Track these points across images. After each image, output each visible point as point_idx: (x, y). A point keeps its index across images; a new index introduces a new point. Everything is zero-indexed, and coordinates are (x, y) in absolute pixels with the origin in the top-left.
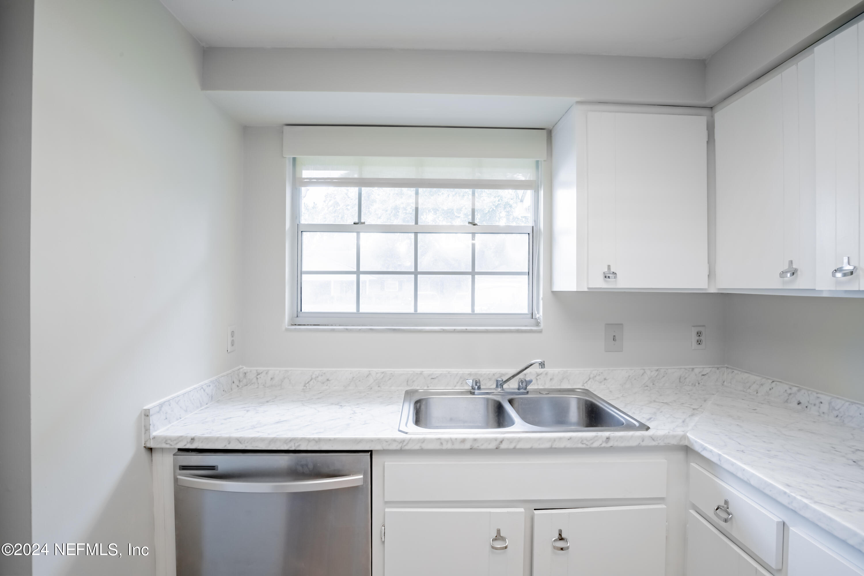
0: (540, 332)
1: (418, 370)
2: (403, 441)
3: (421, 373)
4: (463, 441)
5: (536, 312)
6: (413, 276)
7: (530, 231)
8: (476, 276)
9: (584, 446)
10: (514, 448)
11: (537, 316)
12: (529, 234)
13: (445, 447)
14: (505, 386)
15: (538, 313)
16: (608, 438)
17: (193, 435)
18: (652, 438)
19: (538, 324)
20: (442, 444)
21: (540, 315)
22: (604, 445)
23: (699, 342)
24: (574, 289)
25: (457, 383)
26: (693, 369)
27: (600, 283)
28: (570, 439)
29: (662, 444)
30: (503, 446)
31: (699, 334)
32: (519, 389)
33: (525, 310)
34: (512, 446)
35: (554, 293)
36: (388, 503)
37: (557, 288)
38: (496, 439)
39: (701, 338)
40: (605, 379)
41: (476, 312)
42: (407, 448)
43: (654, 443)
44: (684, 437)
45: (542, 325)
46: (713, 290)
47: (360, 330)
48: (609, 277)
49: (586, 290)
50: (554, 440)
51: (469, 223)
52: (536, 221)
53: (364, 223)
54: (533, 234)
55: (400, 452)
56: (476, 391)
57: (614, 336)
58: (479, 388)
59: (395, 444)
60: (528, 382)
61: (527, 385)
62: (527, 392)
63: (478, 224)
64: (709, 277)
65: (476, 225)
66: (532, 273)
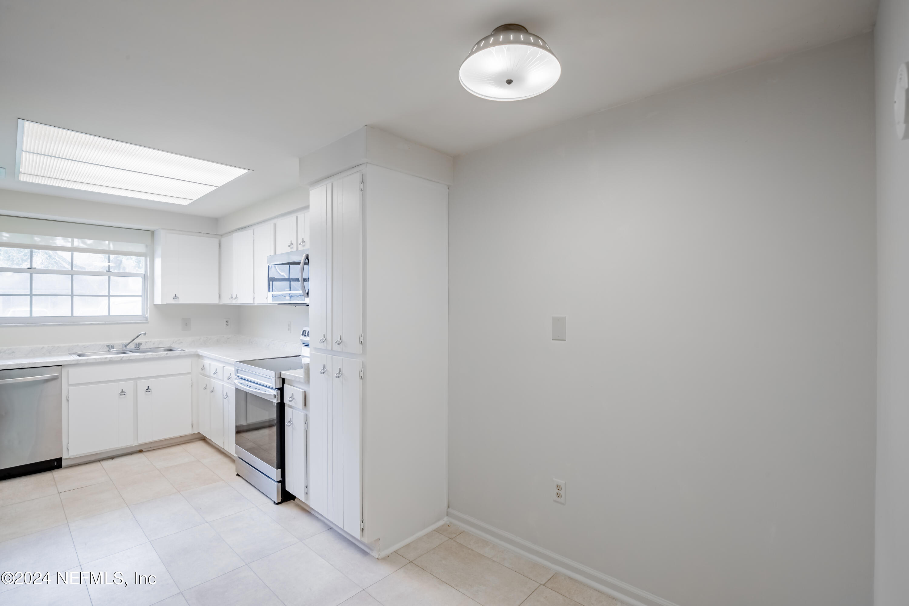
0: (148, 323)
1: (76, 344)
2: (78, 360)
3: (78, 345)
4: (106, 358)
5: (146, 314)
6: (70, 297)
7: (143, 276)
8: (111, 298)
9: (157, 357)
10: (129, 359)
11: (146, 316)
12: (142, 277)
13: (98, 361)
14: (127, 347)
15: (147, 314)
16: (167, 353)
18: (185, 353)
19: (147, 320)
20: (96, 360)
21: (147, 315)
22: (165, 356)
23: (227, 325)
24: (160, 304)
25: (100, 348)
26: (223, 336)
27: (172, 301)
28: (152, 354)
29: (188, 354)
30: (124, 359)
31: (227, 322)
32: (135, 347)
33: (141, 314)
34: (127, 359)
35: (155, 305)
36: (70, 385)
37: (155, 303)
38: (120, 357)
39: (228, 323)
40: (181, 342)
41: (111, 315)
43: (185, 354)
44: (197, 351)
45: (149, 319)
46: (221, 303)
48: (175, 299)
49: (164, 304)
50: (146, 355)
51: (107, 271)
52: (146, 271)
53: (34, 268)
54: (144, 278)
55: (76, 364)
56: (112, 350)
57: (186, 324)
58: (113, 349)
59: (74, 363)
60: (139, 345)
61: (139, 346)
62: (140, 349)
63: (112, 271)
64: (219, 298)
65: (111, 272)
66: (144, 296)
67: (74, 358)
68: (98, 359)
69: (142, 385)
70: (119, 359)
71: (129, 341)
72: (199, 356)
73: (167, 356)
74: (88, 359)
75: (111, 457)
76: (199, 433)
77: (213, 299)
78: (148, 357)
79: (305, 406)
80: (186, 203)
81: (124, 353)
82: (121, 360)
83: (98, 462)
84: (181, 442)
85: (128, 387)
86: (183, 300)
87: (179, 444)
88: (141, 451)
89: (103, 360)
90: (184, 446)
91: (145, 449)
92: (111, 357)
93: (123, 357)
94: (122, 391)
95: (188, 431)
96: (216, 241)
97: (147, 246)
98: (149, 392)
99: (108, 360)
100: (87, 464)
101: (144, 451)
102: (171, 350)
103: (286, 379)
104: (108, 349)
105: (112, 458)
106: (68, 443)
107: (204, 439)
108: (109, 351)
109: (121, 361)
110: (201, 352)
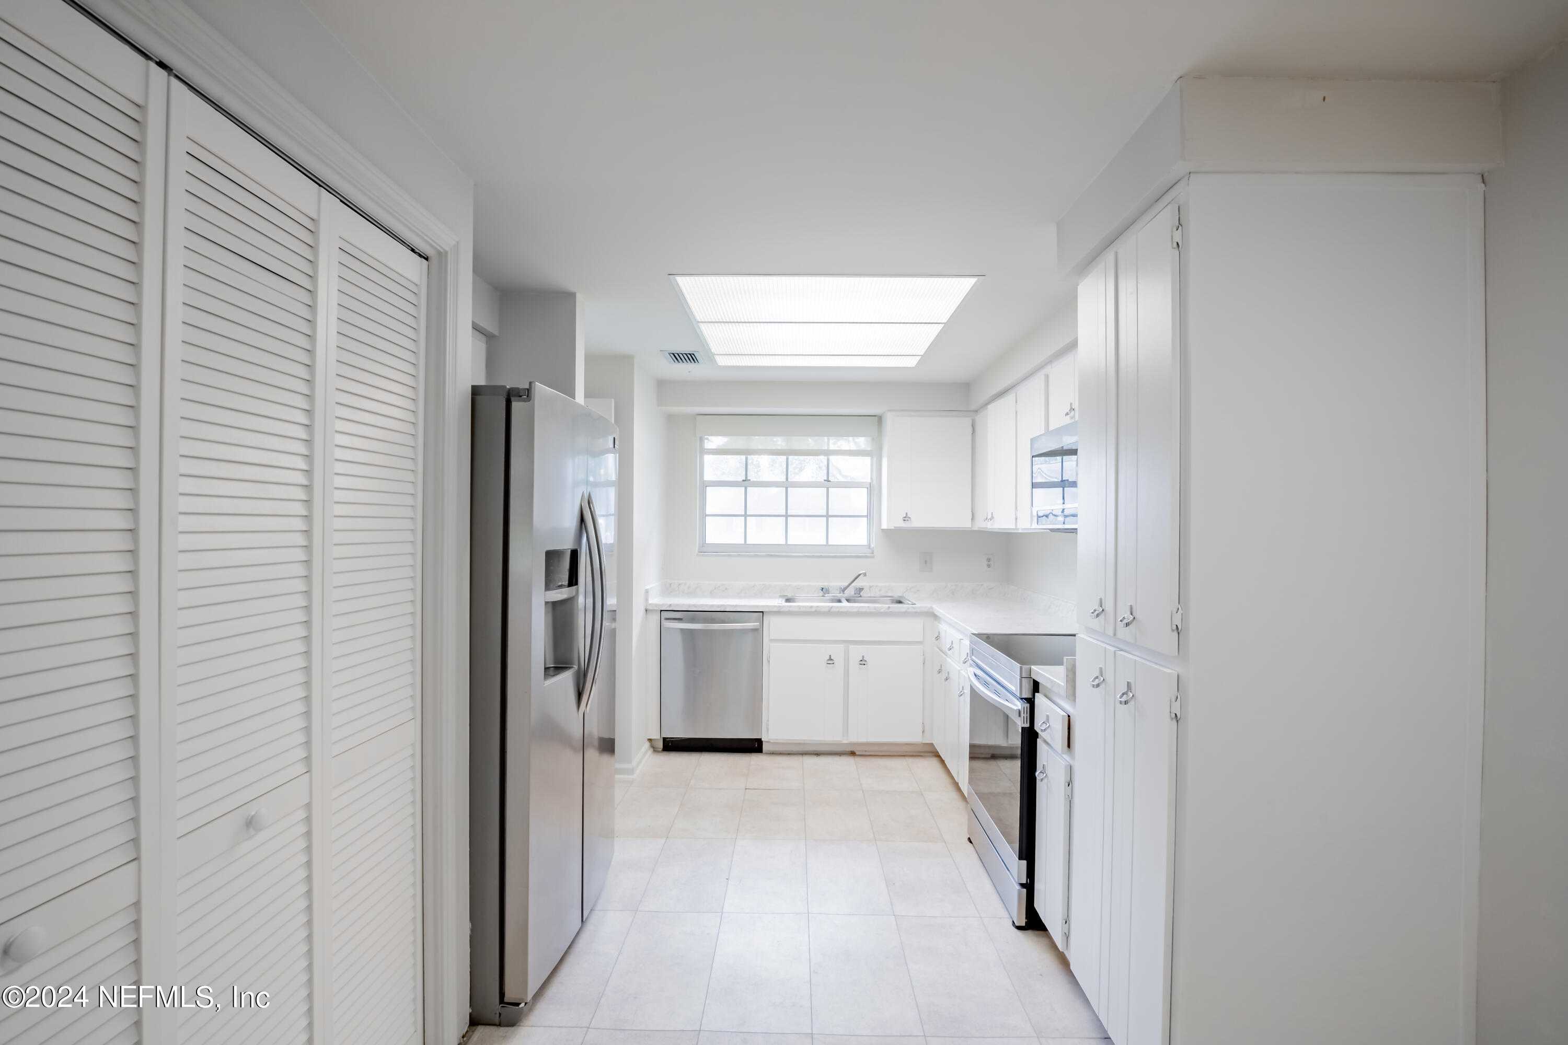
0: (873, 557)
1: (788, 583)
2: (779, 606)
3: (792, 585)
4: (812, 607)
6: (784, 518)
7: (868, 486)
8: (830, 519)
9: (875, 611)
10: (838, 612)
11: (872, 546)
12: (867, 488)
13: (802, 610)
14: (846, 592)
15: (873, 544)
16: (889, 607)
17: (670, 603)
18: (914, 608)
19: (872, 552)
20: (800, 608)
22: (887, 611)
23: (989, 566)
24: (888, 528)
25: (814, 592)
26: (982, 585)
27: (901, 524)
28: (868, 607)
29: (919, 611)
30: (832, 610)
31: (989, 560)
32: (853, 594)
33: (865, 543)
34: (837, 610)
35: (883, 530)
36: (771, 640)
37: (883, 527)
38: (829, 606)
39: (990, 563)
40: (918, 591)
41: (829, 544)
42: (782, 610)
43: (916, 611)
44: (931, 608)
45: (875, 552)
46: (975, 528)
47: (748, 555)
48: (908, 520)
49: (893, 528)
50: (860, 607)
51: (825, 480)
52: (872, 479)
53: (750, 480)
54: (870, 488)
55: (778, 612)
56: (826, 595)
57: (926, 561)
58: (829, 594)
59: (775, 609)
60: (861, 589)
61: (860, 592)
62: (861, 596)
63: (832, 481)
64: (972, 519)
65: (829, 481)
66: (869, 516)
67: (781, 602)
68: (803, 607)
69: (856, 653)
70: (827, 610)
71: (846, 584)
72: (935, 616)
73: (890, 610)
74: (791, 606)
75: (816, 752)
76: (932, 744)
77: (964, 522)
78: (864, 610)
79: (1069, 746)
80: (912, 362)
81: (840, 601)
82: (829, 611)
83: (801, 756)
84: (907, 752)
85: (837, 652)
86: (917, 522)
87: (904, 756)
88: (853, 754)
89: (808, 610)
90: (910, 760)
91: (858, 751)
92: (818, 607)
93: (832, 607)
94: (830, 659)
95: (916, 737)
96: (967, 422)
97: (873, 440)
98: (864, 664)
99: (813, 610)
100: (789, 756)
101: (857, 754)
102: (900, 602)
103: (1042, 684)
104: (821, 593)
105: (817, 754)
106: (768, 721)
107: (938, 756)
108: (823, 596)
109: (829, 613)
110: (939, 609)
